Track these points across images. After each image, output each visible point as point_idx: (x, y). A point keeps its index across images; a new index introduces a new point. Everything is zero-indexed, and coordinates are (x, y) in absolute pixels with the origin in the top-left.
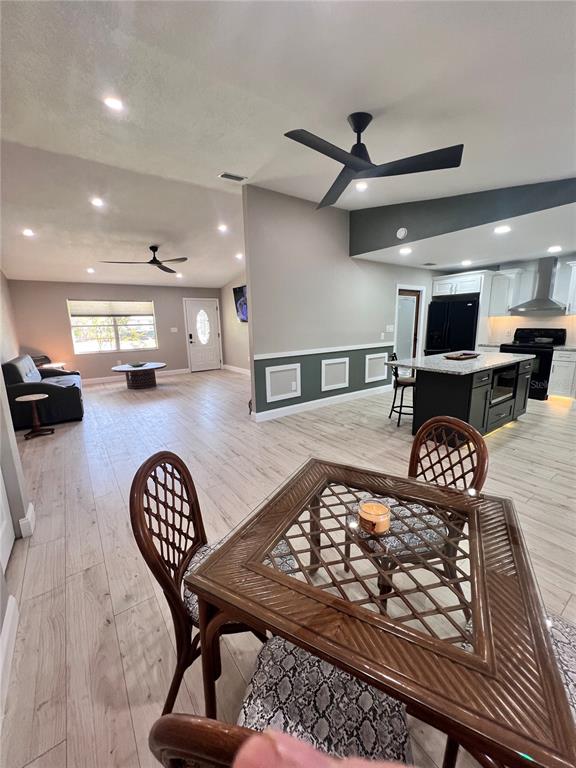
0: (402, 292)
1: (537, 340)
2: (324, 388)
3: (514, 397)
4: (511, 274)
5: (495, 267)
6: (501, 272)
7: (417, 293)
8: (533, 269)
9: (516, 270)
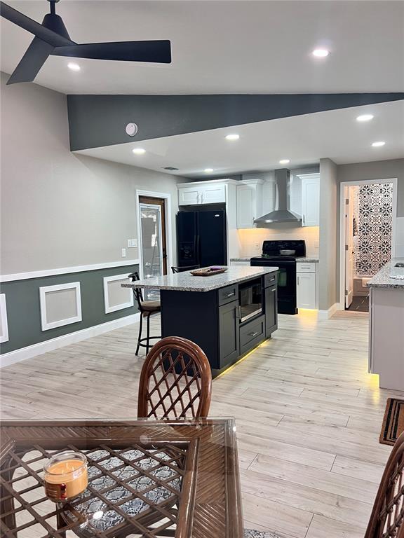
0: (143, 199)
1: (282, 252)
2: (46, 326)
3: (263, 312)
4: (252, 184)
5: (238, 176)
6: (243, 182)
7: (162, 201)
8: (271, 180)
9: (257, 181)
